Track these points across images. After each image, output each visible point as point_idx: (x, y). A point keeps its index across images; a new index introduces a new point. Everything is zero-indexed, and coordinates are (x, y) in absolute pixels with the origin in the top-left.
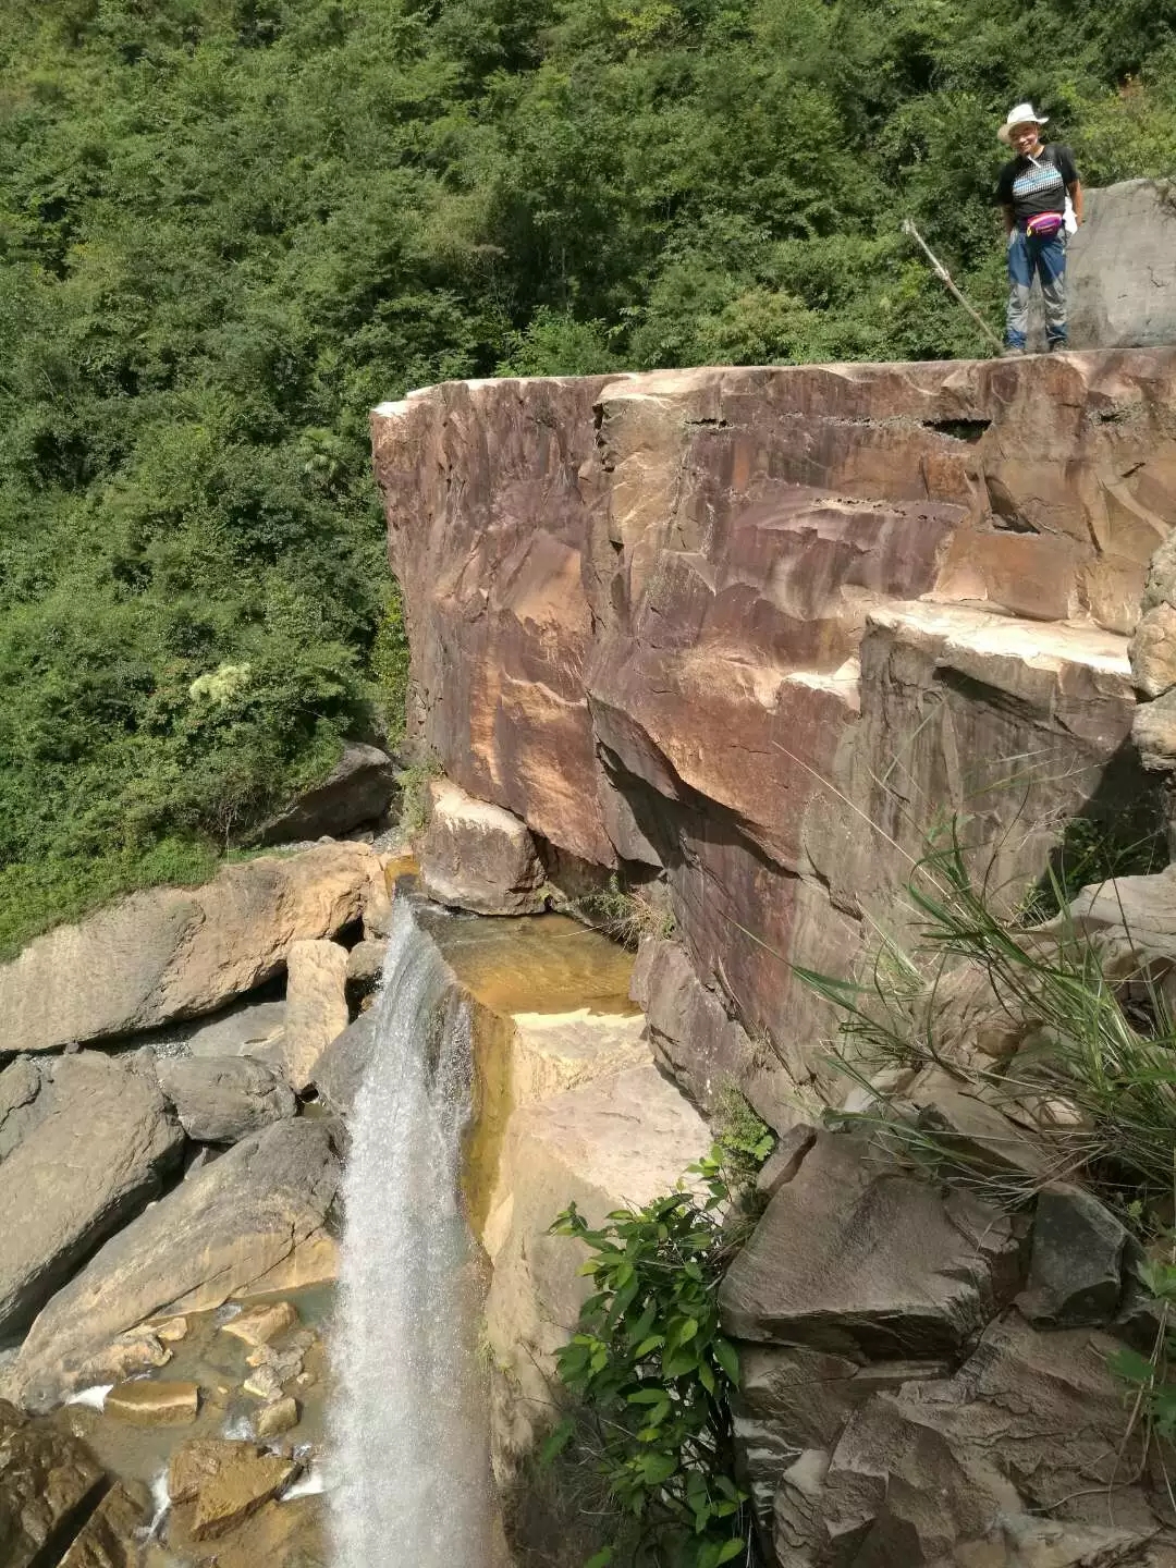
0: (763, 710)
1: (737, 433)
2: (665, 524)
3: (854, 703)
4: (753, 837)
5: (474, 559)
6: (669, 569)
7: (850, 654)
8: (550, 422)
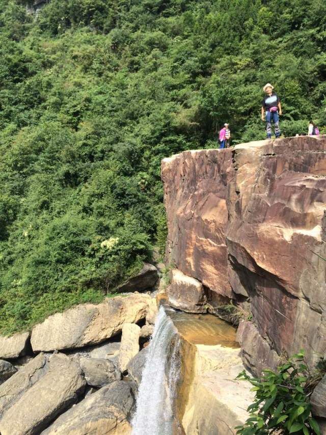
0: (287, 242)
1: (278, 157)
2: (254, 186)
3: (319, 239)
4: (282, 285)
5: (190, 202)
6: (255, 199)
7: (317, 224)
8: (215, 162)
